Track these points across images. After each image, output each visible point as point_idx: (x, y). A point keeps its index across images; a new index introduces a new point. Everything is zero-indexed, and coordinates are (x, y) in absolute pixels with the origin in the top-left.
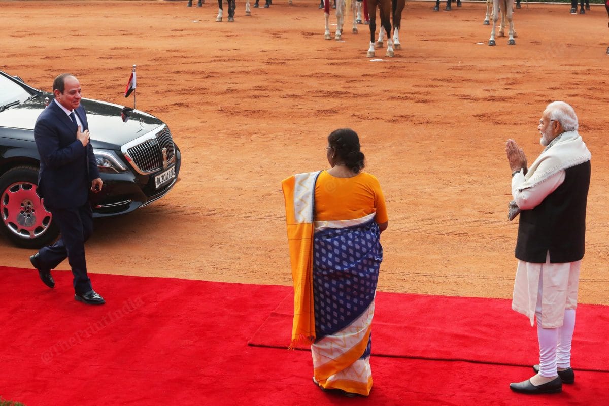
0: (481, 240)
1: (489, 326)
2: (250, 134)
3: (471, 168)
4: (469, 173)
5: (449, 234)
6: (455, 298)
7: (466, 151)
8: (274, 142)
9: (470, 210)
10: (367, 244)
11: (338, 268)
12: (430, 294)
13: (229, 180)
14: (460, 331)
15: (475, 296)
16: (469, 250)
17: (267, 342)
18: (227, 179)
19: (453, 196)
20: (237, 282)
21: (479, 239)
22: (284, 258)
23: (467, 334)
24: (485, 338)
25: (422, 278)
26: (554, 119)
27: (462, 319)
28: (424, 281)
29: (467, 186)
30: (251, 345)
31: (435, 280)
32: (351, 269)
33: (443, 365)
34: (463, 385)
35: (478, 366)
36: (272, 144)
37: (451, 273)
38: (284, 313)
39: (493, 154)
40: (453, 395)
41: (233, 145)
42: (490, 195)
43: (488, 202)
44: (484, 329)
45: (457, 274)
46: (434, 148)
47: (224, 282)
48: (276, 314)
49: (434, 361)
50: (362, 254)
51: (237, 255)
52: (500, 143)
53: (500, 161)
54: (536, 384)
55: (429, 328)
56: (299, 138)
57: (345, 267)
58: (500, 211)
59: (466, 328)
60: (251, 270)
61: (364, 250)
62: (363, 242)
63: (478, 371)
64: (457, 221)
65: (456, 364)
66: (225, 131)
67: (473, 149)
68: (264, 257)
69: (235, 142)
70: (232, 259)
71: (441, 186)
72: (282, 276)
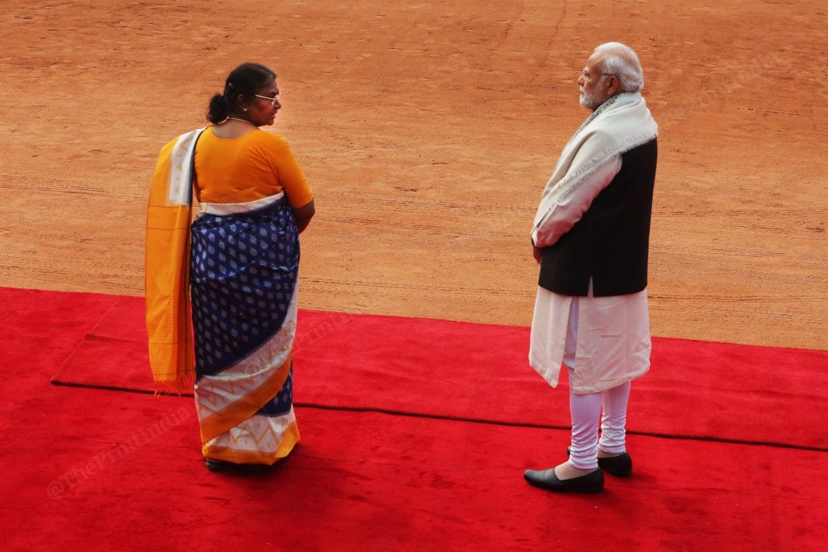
0: (399, 229)
1: (415, 359)
2: (48, 64)
3: (383, 123)
4: (381, 129)
5: (352, 221)
6: (362, 316)
7: (374, 96)
8: (85, 77)
9: (381, 185)
10: (258, 243)
11: (212, 275)
12: (325, 310)
13: (16, 133)
14: (371, 366)
15: (392, 314)
16: (382, 245)
17: (80, 379)
18: (14, 131)
19: (357, 164)
20: (32, 288)
21: (397, 229)
22: (102, 253)
23: (381, 371)
24: (410, 377)
25: (312, 286)
26: (609, 72)
27: (373, 349)
28: (315, 290)
29: (377, 149)
30: (56, 383)
31: (332, 289)
32: (228, 279)
33: (347, 416)
34: (378, 447)
35: (400, 418)
36: (81, 80)
37: (357, 279)
38: (106, 335)
39: (416, 102)
40: (363, 462)
41: (23, 80)
42: (412, 163)
43: (411, 174)
44: (407, 364)
45: (364, 281)
46: (325, 92)
47: (13, 287)
48: (93, 337)
49: (332, 411)
50: (250, 258)
51: (32, 247)
52: (425, 86)
53: (426, 113)
54: (561, 478)
55: (326, 361)
56: (122, 71)
57: (222, 275)
58: (427, 188)
59: (381, 363)
60: (52, 270)
61: (253, 252)
62: (253, 240)
63: (401, 426)
64: (363, 201)
65: (366, 416)
66: (9, 59)
67: (386, 94)
68: (73, 249)
69: (24, 75)
70: (25, 252)
71: (337, 147)
72: (101, 280)
